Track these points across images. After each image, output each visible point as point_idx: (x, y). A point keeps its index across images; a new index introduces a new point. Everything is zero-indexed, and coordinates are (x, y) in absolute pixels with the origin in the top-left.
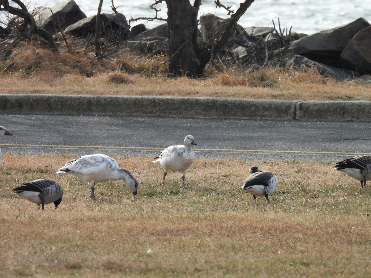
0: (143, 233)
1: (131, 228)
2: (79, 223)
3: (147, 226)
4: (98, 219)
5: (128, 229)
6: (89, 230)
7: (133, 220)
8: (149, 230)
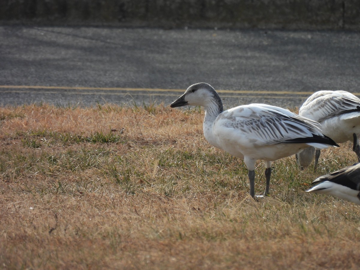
0: (303, 263)
1: (279, 253)
2: (175, 243)
3: (312, 248)
4: (214, 235)
5: (274, 254)
6: (195, 256)
7: (283, 236)
8: (315, 256)
